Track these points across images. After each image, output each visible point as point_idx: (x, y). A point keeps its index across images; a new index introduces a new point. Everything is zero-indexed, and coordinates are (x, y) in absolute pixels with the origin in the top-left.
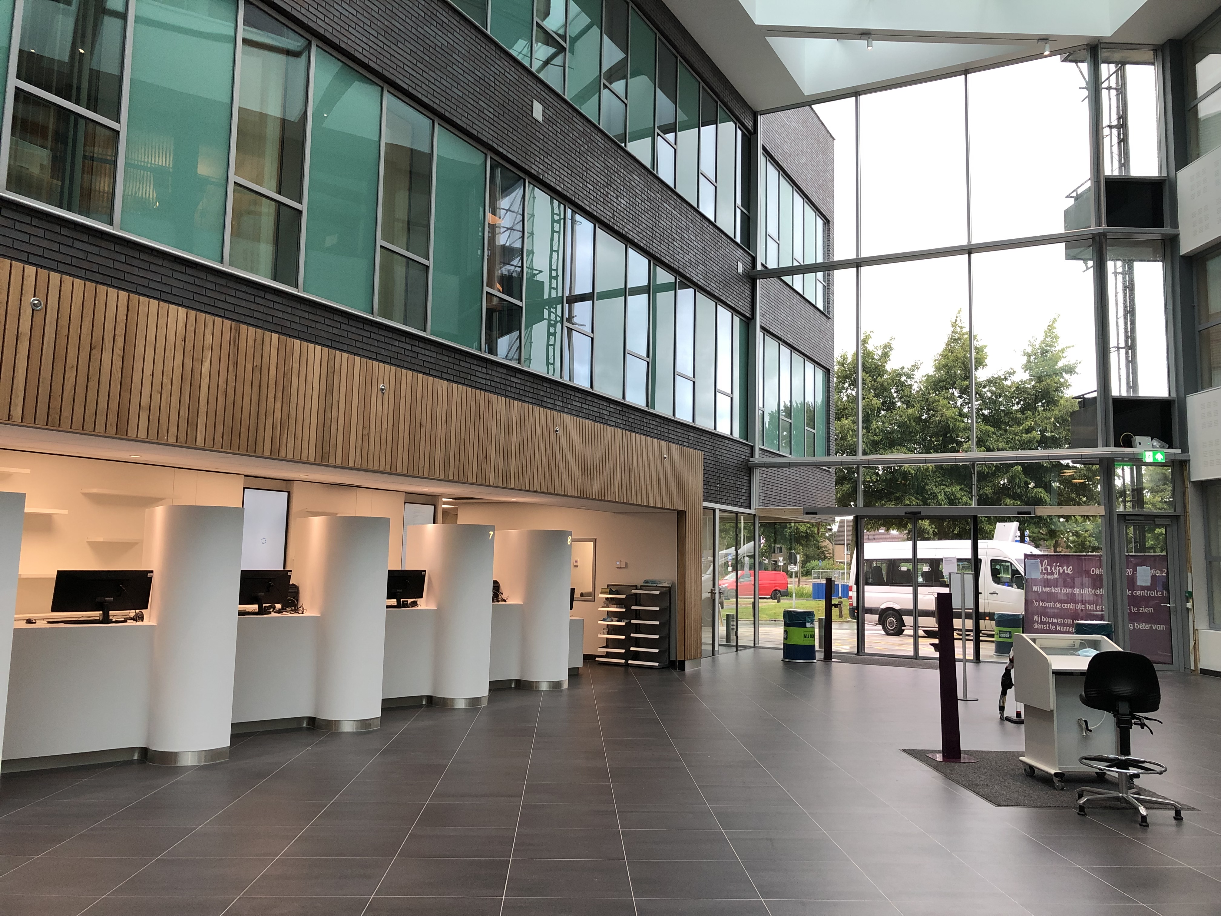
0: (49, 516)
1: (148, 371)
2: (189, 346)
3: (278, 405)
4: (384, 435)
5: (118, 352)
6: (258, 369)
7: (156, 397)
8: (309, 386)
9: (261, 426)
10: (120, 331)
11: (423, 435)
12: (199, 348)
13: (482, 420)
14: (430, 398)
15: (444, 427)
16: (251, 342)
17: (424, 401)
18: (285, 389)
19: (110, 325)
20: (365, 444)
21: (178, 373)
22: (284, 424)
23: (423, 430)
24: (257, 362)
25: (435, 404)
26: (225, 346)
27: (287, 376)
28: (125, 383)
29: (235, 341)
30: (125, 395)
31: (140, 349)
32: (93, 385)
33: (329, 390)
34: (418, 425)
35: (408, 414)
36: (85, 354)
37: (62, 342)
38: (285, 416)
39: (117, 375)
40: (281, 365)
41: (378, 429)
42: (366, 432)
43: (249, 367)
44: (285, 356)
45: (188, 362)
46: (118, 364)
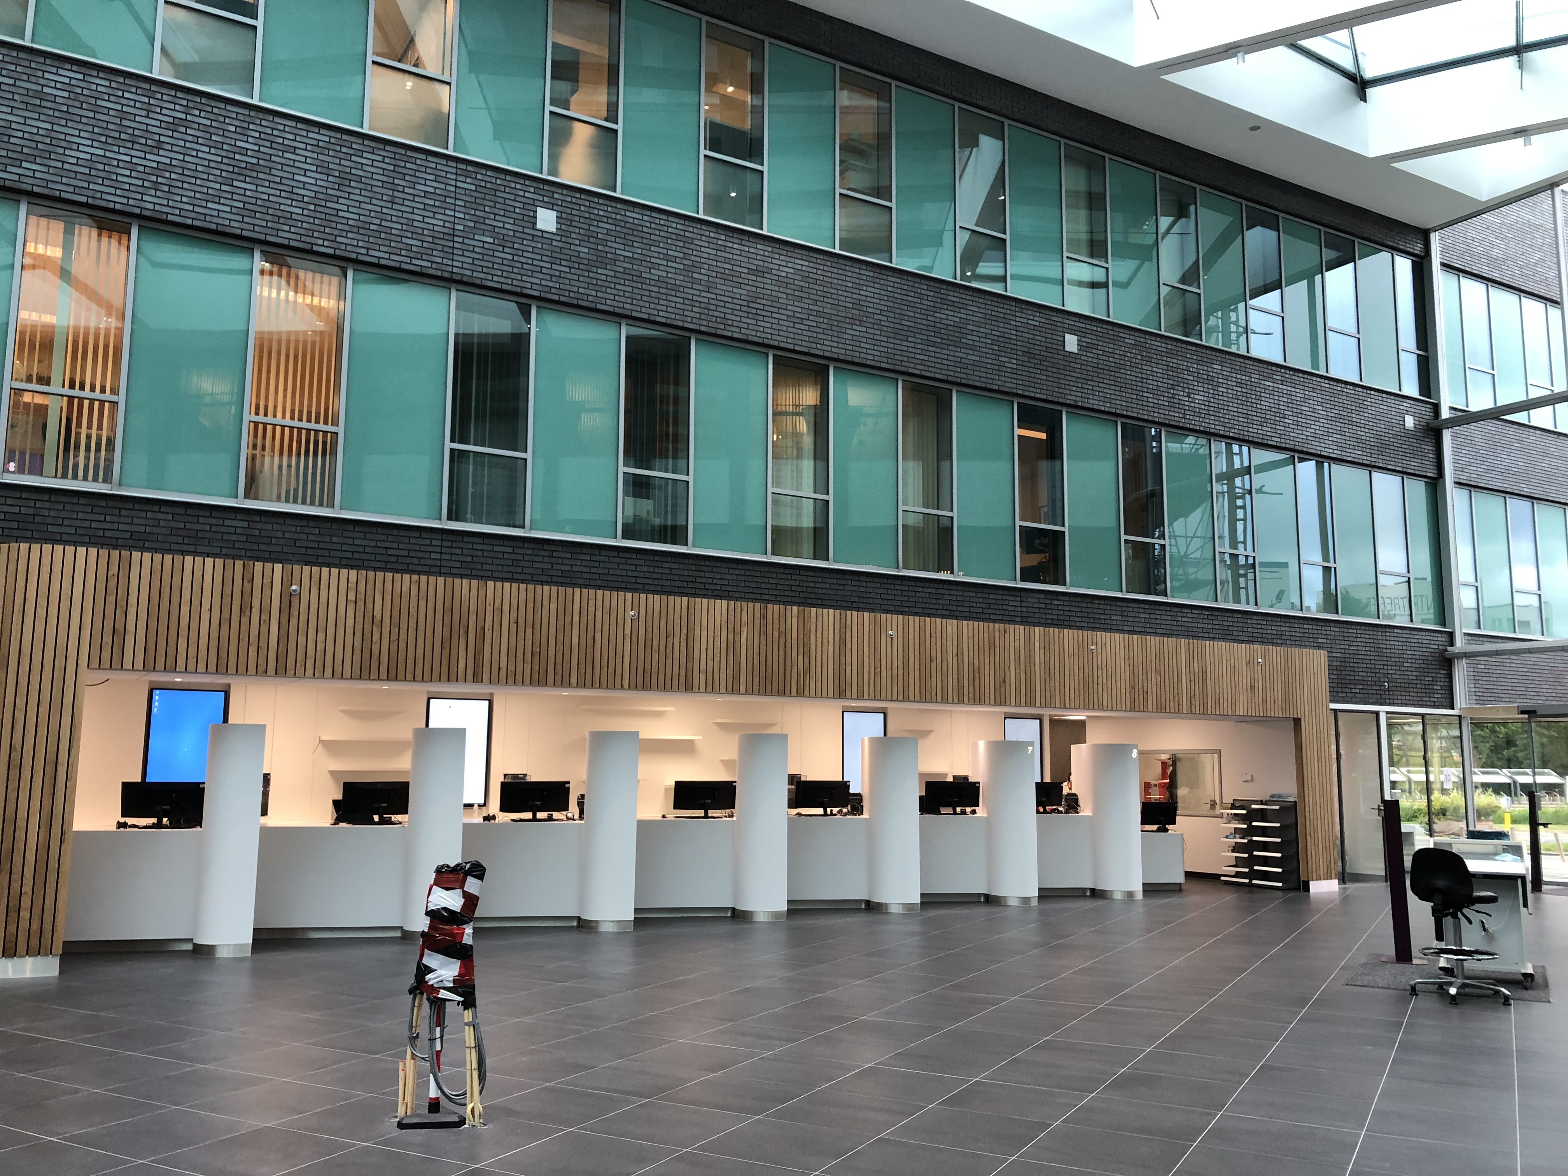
0: (692, 741)
1: (704, 647)
2: (731, 626)
3: (801, 658)
4: (895, 671)
5: (684, 637)
6: (783, 634)
7: (710, 663)
8: (825, 641)
9: (788, 675)
10: (684, 623)
11: (933, 669)
12: (738, 626)
13: (997, 650)
14: (939, 636)
15: (955, 659)
16: (776, 615)
17: (933, 639)
18: (806, 645)
19: (677, 621)
20: (878, 680)
21: (724, 645)
22: (807, 671)
23: (934, 664)
24: (782, 629)
25: (944, 641)
26: (757, 621)
27: (806, 636)
28: (689, 657)
29: (764, 616)
30: (690, 665)
31: (697, 632)
32: (669, 661)
33: (843, 641)
34: (928, 661)
35: (917, 652)
36: (663, 642)
37: (649, 636)
38: (807, 665)
39: (684, 652)
40: (801, 630)
41: (889, 667)
42: (878, 670)
43: (776, 634)
44: (804, 621)
45: (731, 636)
46: (684, 644)
